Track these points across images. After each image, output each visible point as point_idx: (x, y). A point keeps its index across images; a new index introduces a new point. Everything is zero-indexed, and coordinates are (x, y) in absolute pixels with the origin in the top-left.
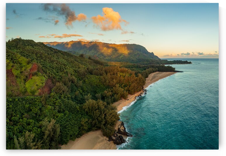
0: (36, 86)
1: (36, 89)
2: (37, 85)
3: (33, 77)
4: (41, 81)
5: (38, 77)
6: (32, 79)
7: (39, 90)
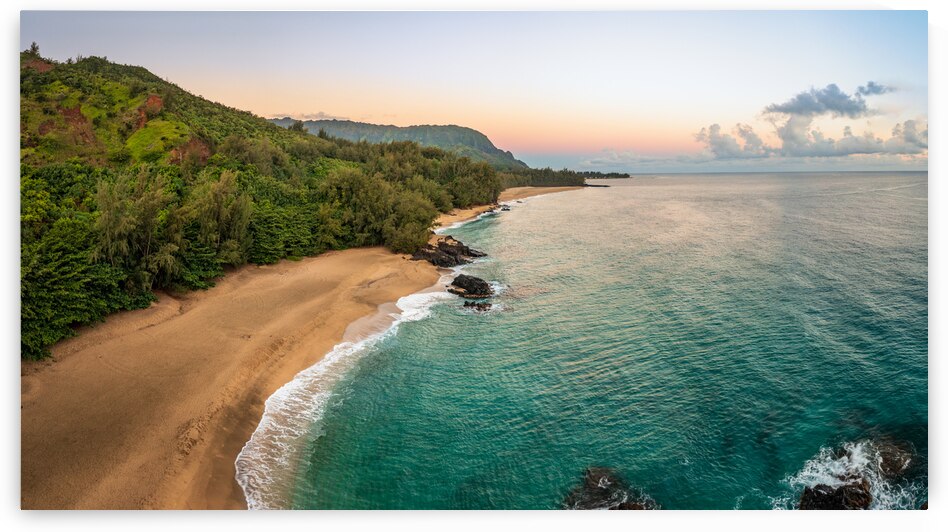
0: (162, 142)
1: (162, 149)
2: (163, 139)
3: (151, 123)
4: (177, 131)
5: (166, 122)
6: (146, 126)
7: (173, 152)
